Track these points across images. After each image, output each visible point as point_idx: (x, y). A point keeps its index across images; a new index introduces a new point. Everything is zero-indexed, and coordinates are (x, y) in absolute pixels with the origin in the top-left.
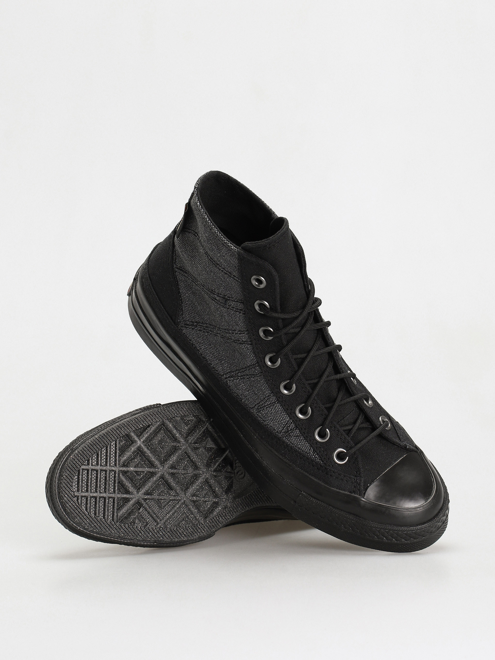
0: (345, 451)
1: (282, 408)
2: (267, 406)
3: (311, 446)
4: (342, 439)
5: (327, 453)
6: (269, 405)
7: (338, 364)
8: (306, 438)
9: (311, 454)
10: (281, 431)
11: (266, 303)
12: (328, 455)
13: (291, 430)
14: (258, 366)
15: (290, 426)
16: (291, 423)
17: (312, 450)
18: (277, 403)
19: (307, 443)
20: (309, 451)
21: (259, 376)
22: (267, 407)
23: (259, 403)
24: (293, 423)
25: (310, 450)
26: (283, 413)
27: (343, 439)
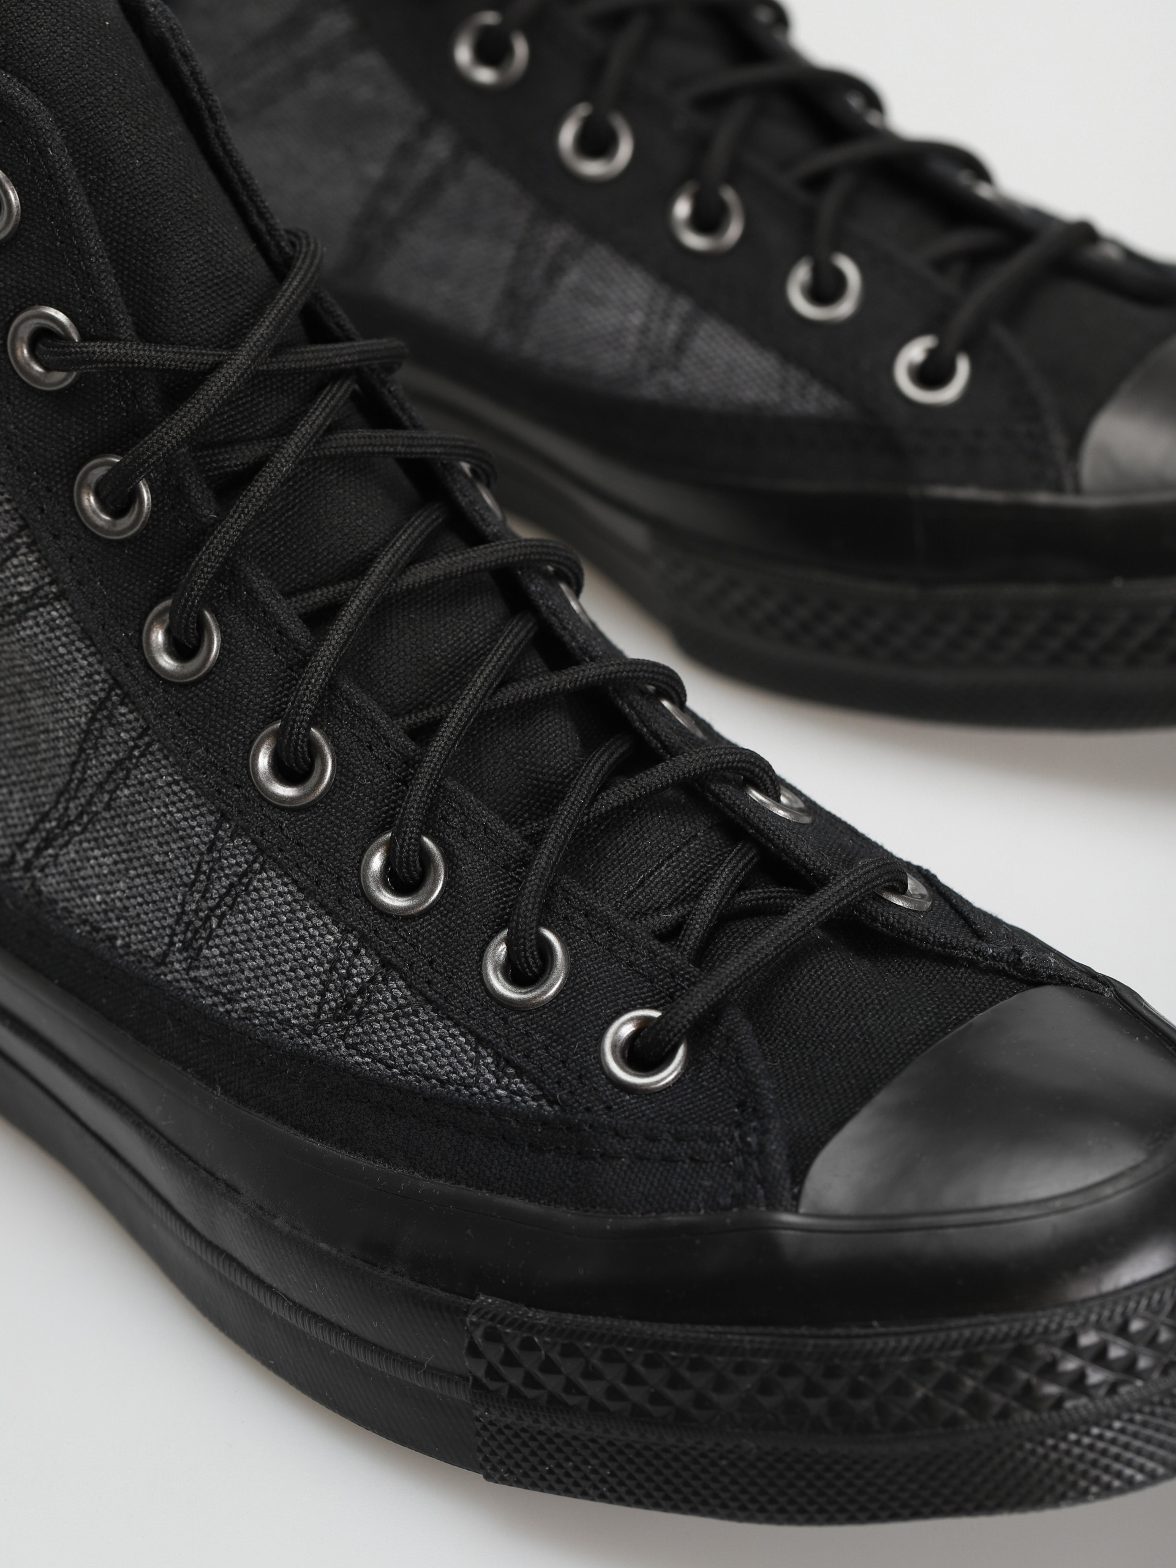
0: (656, 1014)
1: (293, 888)
2: (218, 906)
3: (480, 1040)
4: (638, 966)
5: (568, 1047)
6: (227, 894)
7: (565, 628)
8: (442, 1010)
9: (487, 1081)
10: (317, 1015)
11: (52, 312)
12: (574, 1061)
13: (361, 993)
14: (122, 704)
15: (354, 971)
16: (356, 952)
17: (490, 1060)
18: (263, 869)
19: (457, 1033)
20: (473, 1072)
21: (143, 755)
22: (224, 915)
23: (184, 912)
24: (363, 951)
25: (476, 1065)
26: (303, 909)
27: (644, 963)
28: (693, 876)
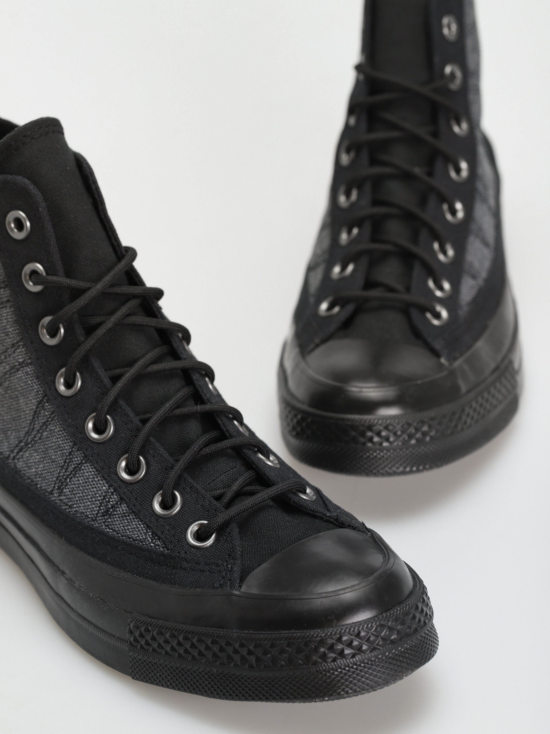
0: (206, 522)
1: (94, 470)
2: (70, 474)
3: (148, 527)
4: (205, 506)
5: (176, 531)
6: (73, 471)
8: (137, 515)
9: (148, 541)
10: (97, 514)
12: (177, 536)
13: (112, 508)
14: (47, 402)
15: (111, 500)
16: (112, 494)
17: (150, 534)
18: (86, 463)
19: (141, 523)
20: (144, 537)
21: (52, 420)
22: (71, 478)
23: (59, 476)
24: (115, 493)
25: (146, 535)
26: (97, 477)
27: (207, 505)
28: (232, 480)
